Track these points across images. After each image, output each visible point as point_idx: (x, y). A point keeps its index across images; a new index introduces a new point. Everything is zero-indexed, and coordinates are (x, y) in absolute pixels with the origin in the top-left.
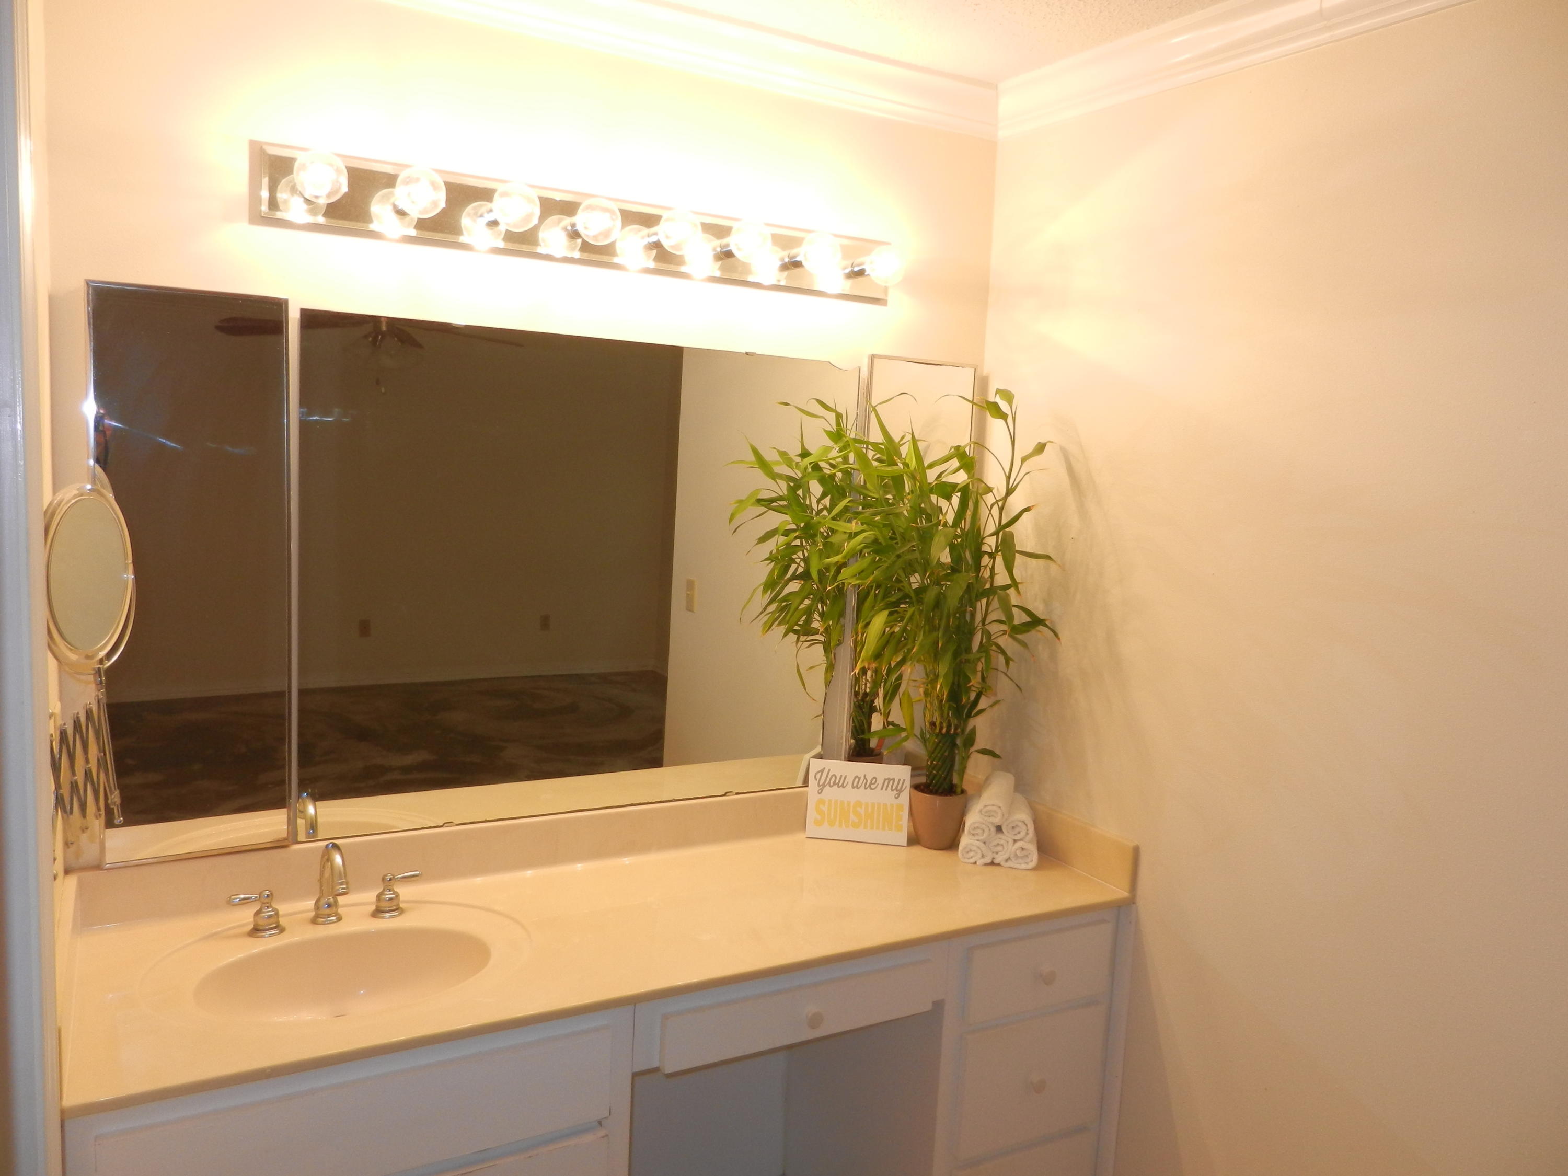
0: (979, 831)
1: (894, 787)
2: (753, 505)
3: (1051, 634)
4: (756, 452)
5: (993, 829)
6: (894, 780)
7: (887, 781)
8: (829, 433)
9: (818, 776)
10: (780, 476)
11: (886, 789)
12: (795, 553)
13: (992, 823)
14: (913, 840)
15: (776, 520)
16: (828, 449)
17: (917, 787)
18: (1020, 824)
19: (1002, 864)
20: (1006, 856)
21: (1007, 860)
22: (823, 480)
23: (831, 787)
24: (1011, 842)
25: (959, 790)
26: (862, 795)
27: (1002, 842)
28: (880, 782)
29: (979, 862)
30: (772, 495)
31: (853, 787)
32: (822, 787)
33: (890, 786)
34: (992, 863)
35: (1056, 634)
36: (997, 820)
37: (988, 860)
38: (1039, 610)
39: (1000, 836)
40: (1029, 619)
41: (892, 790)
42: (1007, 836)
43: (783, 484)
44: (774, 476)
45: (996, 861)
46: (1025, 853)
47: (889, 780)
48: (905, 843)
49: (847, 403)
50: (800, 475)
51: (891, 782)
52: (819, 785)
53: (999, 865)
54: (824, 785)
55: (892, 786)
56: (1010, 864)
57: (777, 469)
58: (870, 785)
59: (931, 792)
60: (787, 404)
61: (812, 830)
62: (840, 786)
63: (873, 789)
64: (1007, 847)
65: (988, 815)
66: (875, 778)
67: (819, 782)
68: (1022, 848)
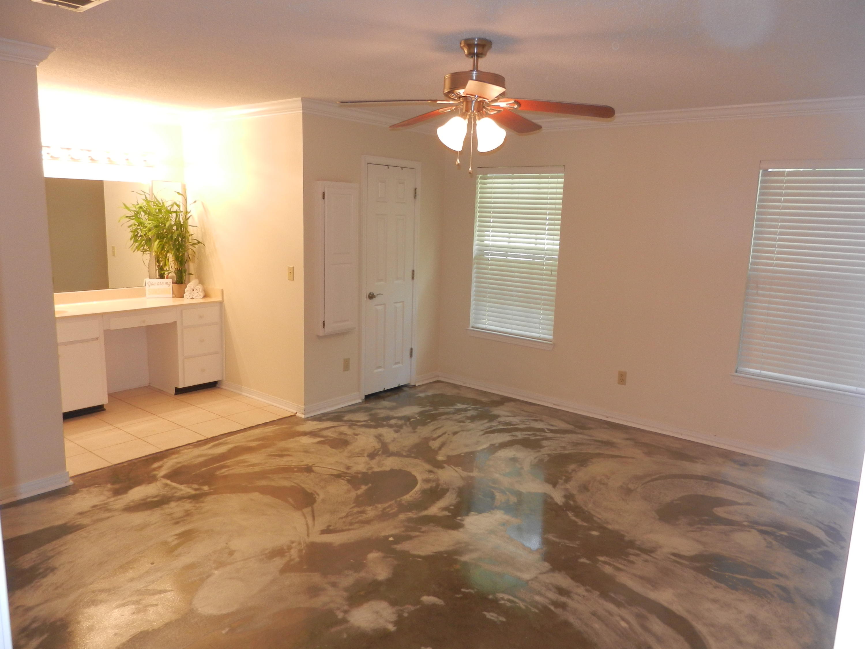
0: (188, 291)
1: (168, 285)
2: (125, 218)
3: (203, 245)
4: (125, 205)
5: (192, 291)
6: (168, 282)
8: (143, 199)
9: (148, 283)
10: (132, 210)
11: (166, 285)
12: (138, 230)
13: (191, 289)
14: (173, 297)
15: (132, 222)
16: (143, 203)
17: (173, 283)
18: (198, 288)
20: (195, 296)
21: (196, 297)
22: (144, 211)
23: (153, 285)
24: (196, 293)
25: (184, 283)
26: (160, 287)
27: (194, 293)
28: (164, 283)
29: (189, 298)
30: (130, 215)
31: (158, 285)
32: (149, 286)
34: (192, 298)
35: (204, 245)
36: (192, 288)
37: (191, 297)
38: (200, 240)
39: (193, 292)
40: (198, 242)
42: (195, 291)
43: (133, 213)
44: (130, 210)
46: (200, 295)
47: (167, 283)
48: (172, 297)
49: (147, 191)
50: (138, 210)
53: (194, 298)
54: (150, 285)
56: (196, 298)
57: (131, 209)
59: (178, 284)
60: (133, 191)
61: (148, 296)
62: (155, 285)
63: (162, 285)
64: (195, 294)
65: (190, 287)
66: (163, 283)
67: (149, 285)
68: (199, 294)
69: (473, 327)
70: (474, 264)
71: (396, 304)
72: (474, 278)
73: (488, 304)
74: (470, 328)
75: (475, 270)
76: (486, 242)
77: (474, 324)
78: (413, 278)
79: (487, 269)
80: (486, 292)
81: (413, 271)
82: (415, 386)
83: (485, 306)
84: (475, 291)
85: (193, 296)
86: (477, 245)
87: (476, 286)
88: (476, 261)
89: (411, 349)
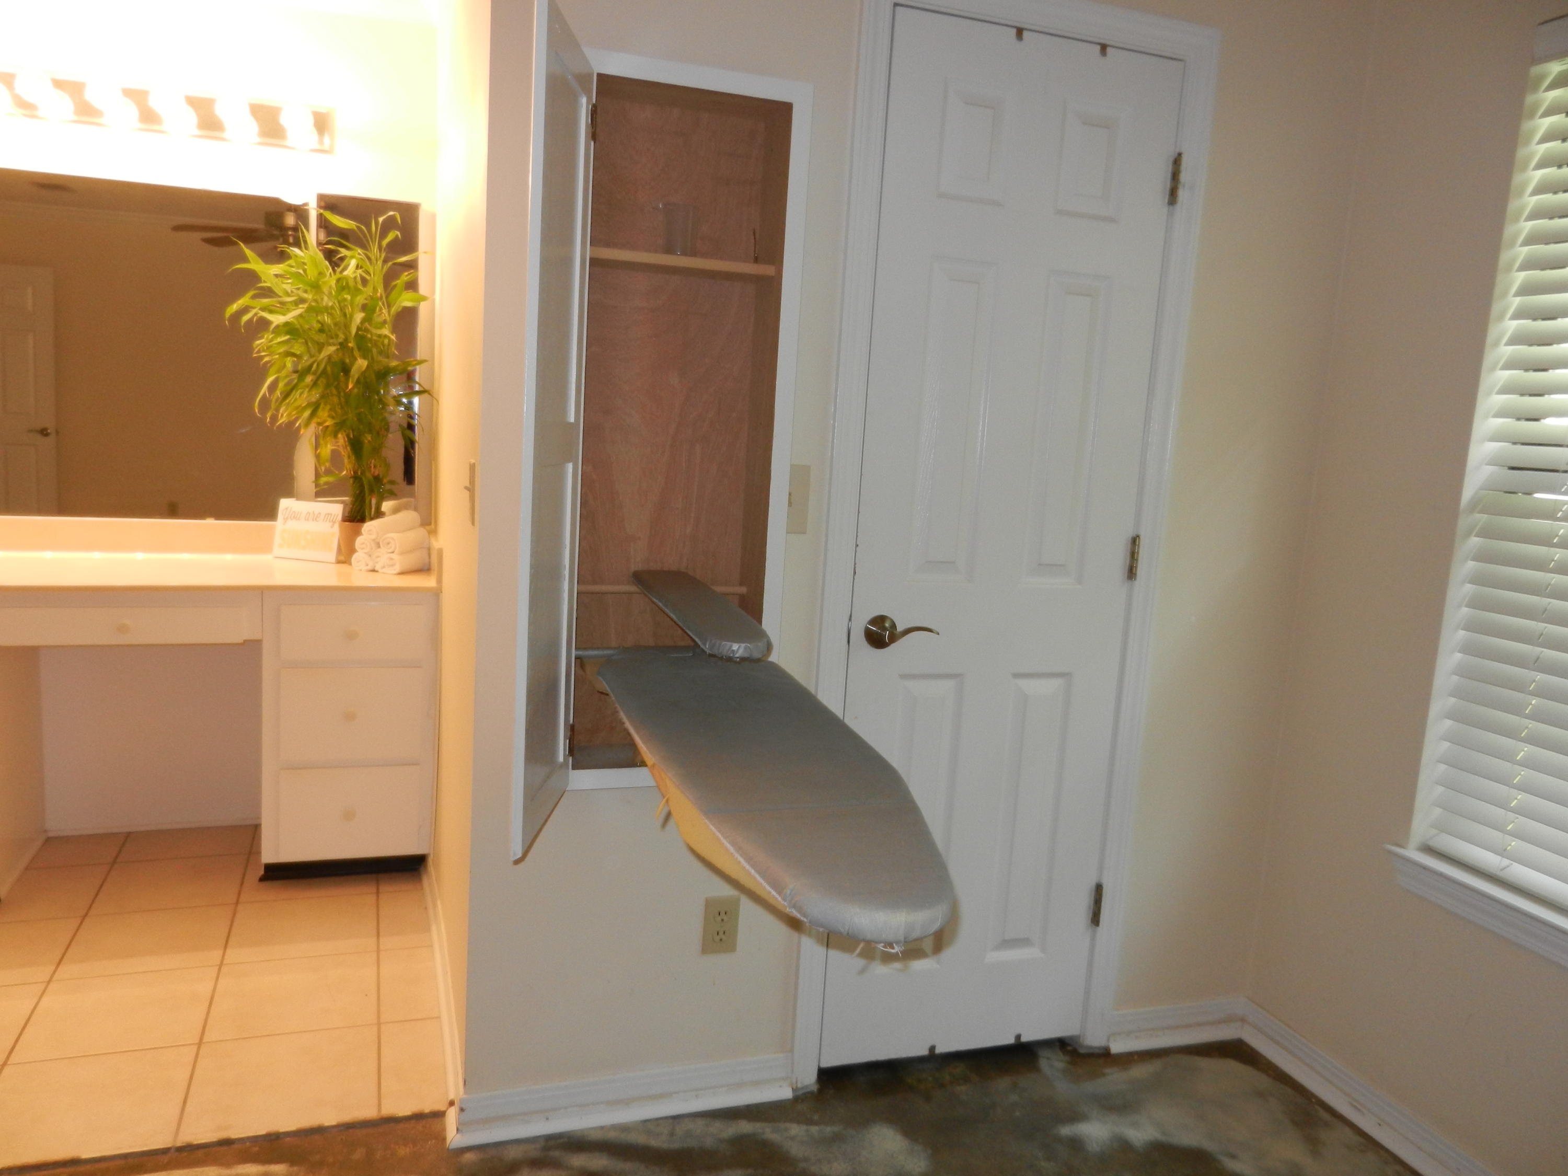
0: (364, 546)
1: (331, 520)
5: (374, 546)
6: (331, 514)
7: (327, 516)
11: (326, 521)
13: (373, 540)
14: (335, 561)
17: (344, 518)
18: (390, 541)
19: (379, 570)
20: (382, 565)
21: (384, 567)
23: (292, 519)
24: (385, 553)
26: (311, 526)
27: (379, 554)
28: (324, 515)
29: (365, 568)
31: (305, 520)
32: (286, 520)
33: (329, 519)
34: (374, 571)
36: (375, 536)
37: (370, 567)
39: (379, 550)
41: (329, 521)
42: (385, 550)
45: (376, 569)
46: (397, 562)
47: (329, 514)
51: (330, 516)
52: (284, 519)
53: (377, 571)
55: (330, 519)
56: (384, 570)
58: (315, 518)
59: (351, 520)
61: (277, 551)
62: (299, 519)
63: (317, 521)
64: (383, 557)
65: (370, 534)
66: (320, 513)
67: (286, 517)
68: (391, 559)
69: (1429, 850)
70: (1468, 534)
71: (1023, 683)
72: (1460, 606)
73: (1525, 751)
74: (1413, 854)
75: (1471, 564)
76: (1550, 422)
77: (1434, 831)
78: (1131, 573)
79: (1540, 565)
80: (1519, 686)
81: (1135, 541)
82: (1104, 1056)
83: (1508, 757)
84: (1462, 671)
85: (377, 563)
86: (1497, 437)
87: (1468, 649)
88: (1482, 518)
89: (1099, 889)
